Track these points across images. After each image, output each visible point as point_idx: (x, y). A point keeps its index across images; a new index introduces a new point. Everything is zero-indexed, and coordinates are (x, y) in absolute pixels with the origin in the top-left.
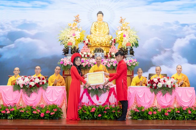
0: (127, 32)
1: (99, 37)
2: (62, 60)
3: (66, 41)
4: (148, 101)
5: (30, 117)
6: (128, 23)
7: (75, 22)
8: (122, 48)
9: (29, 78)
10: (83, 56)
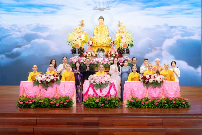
0: (124, 34)
1: (101, 38)
3: (73, 43)
4: (141, 93)
5: (47, 106)
6: (124, 27)
7: (81, 27)
8: (120, 48)
9: (45, 75)
10: (88, 55)
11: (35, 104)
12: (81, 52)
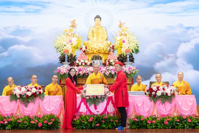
0: (127, 38)
1: (97, 43)
2: (58, 68)
3: (62, 48)
4: (147, 110)
5: (27, 127)
6: (127, 28)
7: (72, 28)
8: (121, 54)
9: (25, 87)
10: (80, 64)
11: (11, 125)
12: (72, 60)
